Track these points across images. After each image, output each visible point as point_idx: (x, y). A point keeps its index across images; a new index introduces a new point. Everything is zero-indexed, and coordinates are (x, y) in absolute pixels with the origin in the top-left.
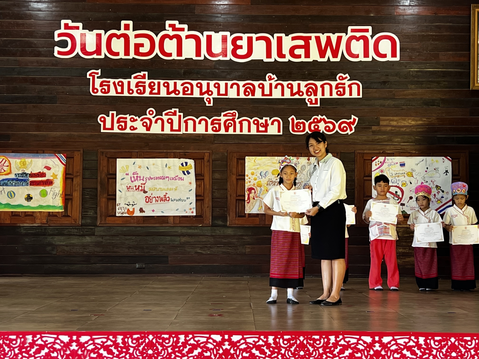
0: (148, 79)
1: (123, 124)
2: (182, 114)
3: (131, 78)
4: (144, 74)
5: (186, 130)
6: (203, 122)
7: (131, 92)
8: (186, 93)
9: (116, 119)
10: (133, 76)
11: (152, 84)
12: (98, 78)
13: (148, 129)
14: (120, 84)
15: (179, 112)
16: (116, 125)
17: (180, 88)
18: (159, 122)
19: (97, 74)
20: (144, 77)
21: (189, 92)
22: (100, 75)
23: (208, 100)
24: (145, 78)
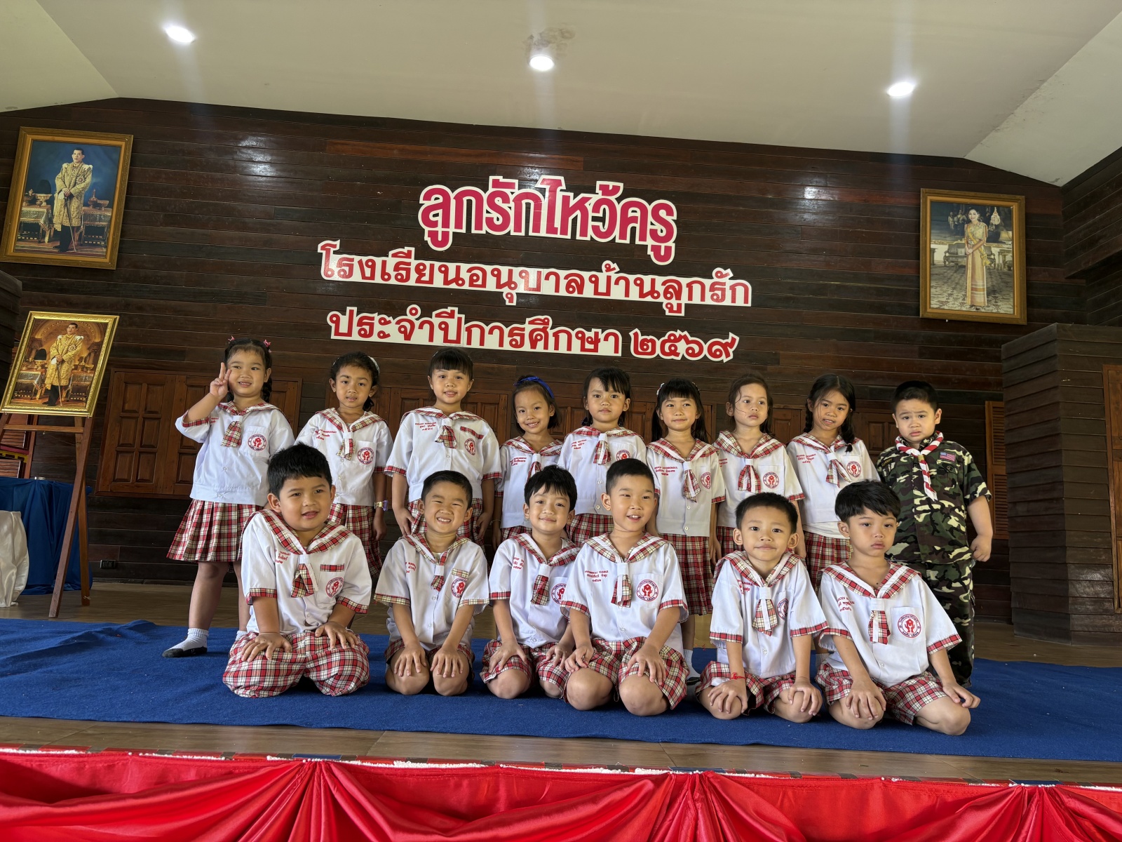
0: (415, 259)
1: (367, 328)
2: (463, 316)
3: (388, 256)
4: (408, 251)
5: (469, 342)
6: (496, 332)
7: (386, 277)
8: (475, 283)
9: (356, 319)
10: (391, 253)
11: (421, 267)
12: (335, 252)
13: (408, 337)
14: (370, 264)
15: (459, 313)
16: (356, 329)
17: (465, 275)
18: (427, 327)
19: (334, 246)
20: (408, 255)
21: (480, 282)
22: (338, 248)
23: (509, 296)
24: (410, 257)
